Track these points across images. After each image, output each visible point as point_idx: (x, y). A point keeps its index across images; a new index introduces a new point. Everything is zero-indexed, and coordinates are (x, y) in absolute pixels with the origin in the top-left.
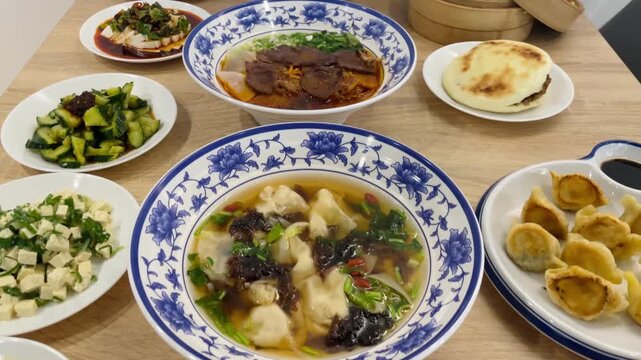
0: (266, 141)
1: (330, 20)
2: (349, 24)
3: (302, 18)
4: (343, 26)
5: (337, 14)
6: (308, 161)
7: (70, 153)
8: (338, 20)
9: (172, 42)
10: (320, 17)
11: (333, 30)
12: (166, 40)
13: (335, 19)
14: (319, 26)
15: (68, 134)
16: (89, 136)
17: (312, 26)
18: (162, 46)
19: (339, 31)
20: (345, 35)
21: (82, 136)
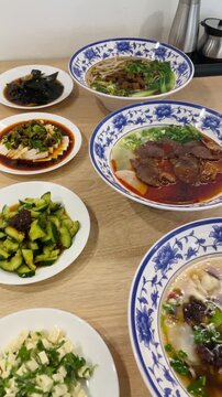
0: (185, 237)
1: (175, 117)
2: (189, 118)
3: (155, 117)
4: (184, 120)
5: (179, 112)
6: (215, 247)
7: (24, 263)
8: (181, 116)
9: (55, 149)
10: (168, 115)
11: (179, 124)
12: (51, 149)
13: (178, 116)
14: (167, 121)
15: (19, 248)
16: (34, 246)
17: (162, 122)
18: (50, 154)
19: (182, 124)
20: (187, 128)
21: (28, 248)
